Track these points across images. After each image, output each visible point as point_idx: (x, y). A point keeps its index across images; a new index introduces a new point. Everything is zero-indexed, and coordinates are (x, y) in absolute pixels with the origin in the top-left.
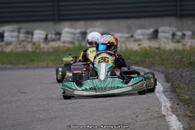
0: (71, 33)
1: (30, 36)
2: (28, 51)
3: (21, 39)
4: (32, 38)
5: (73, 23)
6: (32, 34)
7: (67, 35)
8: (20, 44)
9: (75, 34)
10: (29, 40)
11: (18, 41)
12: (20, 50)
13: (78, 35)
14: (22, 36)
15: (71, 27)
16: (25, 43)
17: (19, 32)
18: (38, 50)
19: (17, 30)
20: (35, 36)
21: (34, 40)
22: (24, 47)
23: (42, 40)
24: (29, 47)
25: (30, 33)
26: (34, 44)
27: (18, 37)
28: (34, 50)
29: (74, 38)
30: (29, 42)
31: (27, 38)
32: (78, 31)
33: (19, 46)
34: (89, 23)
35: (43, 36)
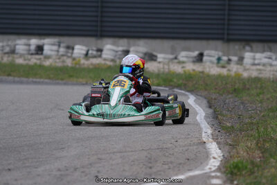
0: (114, 50)
1: (70, 51)
2: (68, 66)
3: (61, 53)
4: (72, 53)
5: (117, 40)
6: (73, 49)
7: (108, 52)
8: (59, 59)
9: (117, 52)
10: (69, 55)
11: (58, 55)
12: (59, 64)
13: (120, 53)
14: (62, 50)
15: (114, 44)
16: (65, 58)
17: (59, 46)
18: (77, 66)
19: (57, 44)
20: (76, 51)
21: (74, 55)
22: (64, 62)
23: (82, 56)
24: (69, 62)
26: (74, 59)
27: (58, 51)
28: (74, 65)
29: (115, 56)
30: (69, 57)
31: (67, 52)
32: (121, 48)
33: (58, 61)
34: (132, 41)
35: (84, 52)
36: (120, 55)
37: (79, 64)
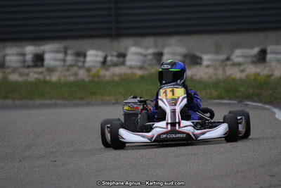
0: (141, 54)
1: (81, 59)
2: (84, 80)
3: (68, 63)
4: (84, 62)
5: (139, 39)
6: (85, 56)
7: (134, 57)
8: (68, 70)
9: (145, 56)
10: (80, 64)
11: (64, 66)
13: (150, 57)
14: (70, 58)
16: (75, 69)
17: (66, 53)
18: (96, 79)
19: (63, 50)
20: (88, 59)
21: (87, 65)
22: (76, 74)
23: (99, 65)
24: (82, 74)
25: (81, 54)
26: (88, 70)
27: (64, 60)
28: (91, 79)
29: (144, 62)
30: (80, 68)
31: (77, 61)
32: (151, 51)
33: (67, 73)
35: (101, 59)
36: (150, 60)
37: (98, 76)
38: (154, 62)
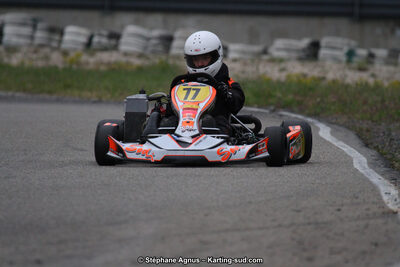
0: (142, 36)
1: (57, 37)
2: (56, 67)
3: (37, 41)
4: (60, 42)
6: (62, 33)
7: (132, 40)
8: (35, 52)
9: (148, 39)
10: (55, 44)
11: (31, 45)
12: (40, 64)
13: (154, 42)
14: (40, 35)
16: (47, 50)
17: (34, 27)
18: (74, 67)
19: (30, 22)
20: (67, 37)
21: (64, 46)
22: (47, 58)
23: (80, 47)
24: (56, 59)
25: (57, 31)
26: (65, 53)
27: (32, 37)
28: (68, 65)
29: (145, 48)
30: (54, 49)
31: (50, 40)
32: (156, 33)
33: (34, 56)
35: (84, 40)
36: (155, 45)
37: (78, 63)
38: (160, 48)
